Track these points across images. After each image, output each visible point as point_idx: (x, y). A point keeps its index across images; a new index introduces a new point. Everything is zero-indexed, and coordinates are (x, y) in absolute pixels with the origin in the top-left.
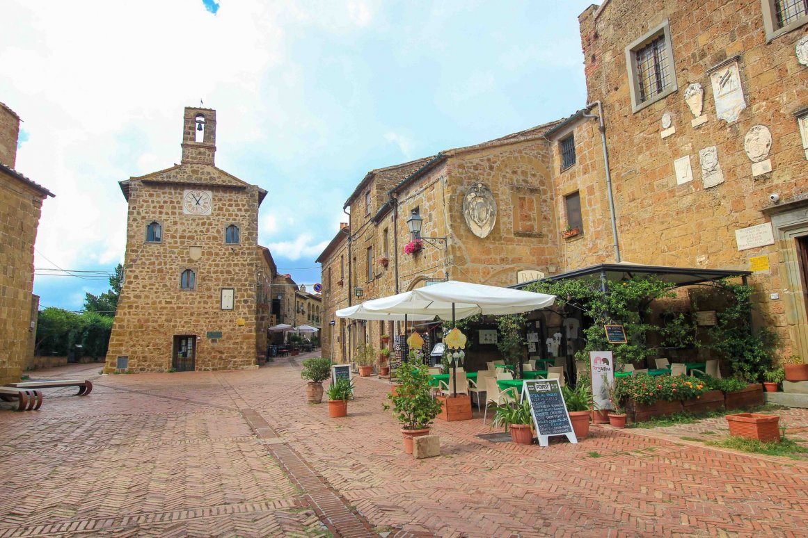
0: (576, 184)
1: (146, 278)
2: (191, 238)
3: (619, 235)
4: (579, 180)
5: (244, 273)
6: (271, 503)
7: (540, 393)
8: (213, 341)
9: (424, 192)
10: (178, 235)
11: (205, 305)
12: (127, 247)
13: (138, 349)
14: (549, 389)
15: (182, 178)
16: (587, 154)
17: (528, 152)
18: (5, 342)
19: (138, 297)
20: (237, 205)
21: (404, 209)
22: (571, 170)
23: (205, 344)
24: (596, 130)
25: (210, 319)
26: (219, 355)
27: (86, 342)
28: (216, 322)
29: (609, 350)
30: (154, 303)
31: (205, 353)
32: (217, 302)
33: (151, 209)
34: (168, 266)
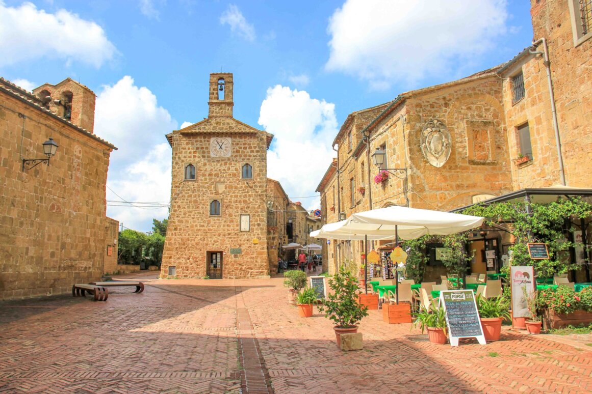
0: (525, 115)
1: (186, 207)
2: (217, 175)
3: (564, 161)
4: (529, 112)
5: (257, 202)
6: (214, 374)
7: (455, 302)
8: (235, 256)
9: (389, 130)
10: (207, 173)
11: (228, 228)
12: (172, 184)
13: (182, 261)
14: (464, 298)
15: (208, 129)
16: (535, 88)
17: (481, 89)
18: (90, 254)
19: (181, 221)
20: (250, 148)
21: (374, 145)
22: (521, 103)
23: (229, 258)
24: (542, 65)
25: (232, 239)
26: (240, 267)
27: (153, 255)
28: (237, 241)
29: (530, 266)
30: (192, 226)
31: (230, 265)
32: (237, 225)
33: (188, 154)
34: (201, 198)
